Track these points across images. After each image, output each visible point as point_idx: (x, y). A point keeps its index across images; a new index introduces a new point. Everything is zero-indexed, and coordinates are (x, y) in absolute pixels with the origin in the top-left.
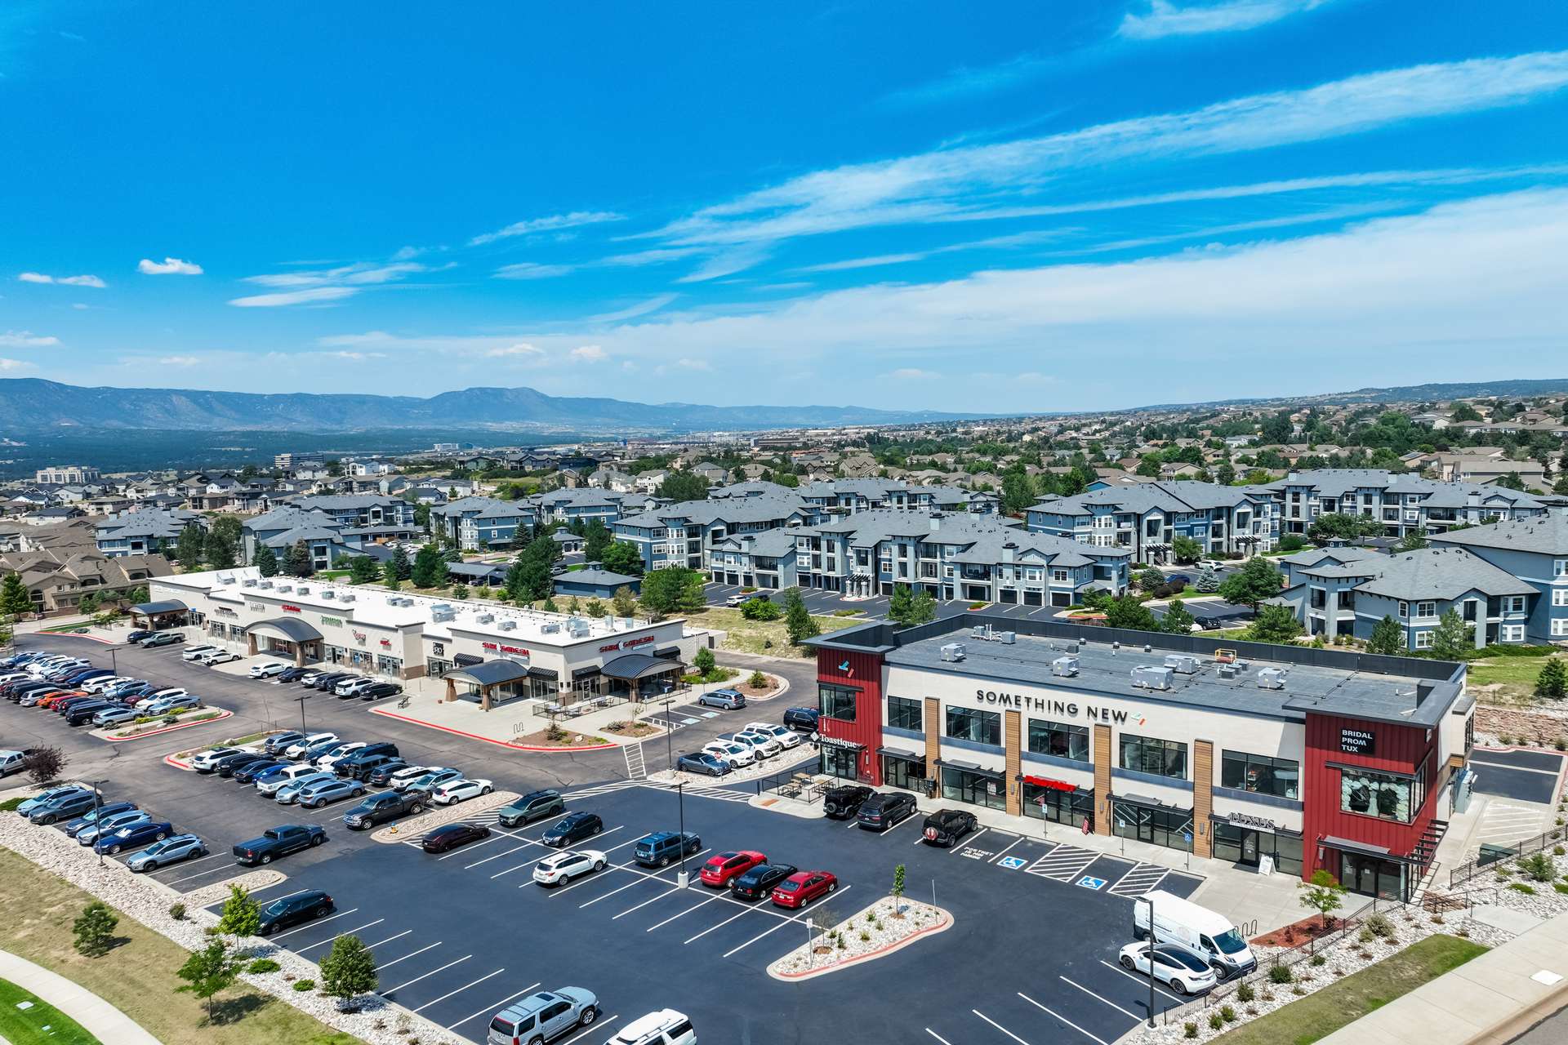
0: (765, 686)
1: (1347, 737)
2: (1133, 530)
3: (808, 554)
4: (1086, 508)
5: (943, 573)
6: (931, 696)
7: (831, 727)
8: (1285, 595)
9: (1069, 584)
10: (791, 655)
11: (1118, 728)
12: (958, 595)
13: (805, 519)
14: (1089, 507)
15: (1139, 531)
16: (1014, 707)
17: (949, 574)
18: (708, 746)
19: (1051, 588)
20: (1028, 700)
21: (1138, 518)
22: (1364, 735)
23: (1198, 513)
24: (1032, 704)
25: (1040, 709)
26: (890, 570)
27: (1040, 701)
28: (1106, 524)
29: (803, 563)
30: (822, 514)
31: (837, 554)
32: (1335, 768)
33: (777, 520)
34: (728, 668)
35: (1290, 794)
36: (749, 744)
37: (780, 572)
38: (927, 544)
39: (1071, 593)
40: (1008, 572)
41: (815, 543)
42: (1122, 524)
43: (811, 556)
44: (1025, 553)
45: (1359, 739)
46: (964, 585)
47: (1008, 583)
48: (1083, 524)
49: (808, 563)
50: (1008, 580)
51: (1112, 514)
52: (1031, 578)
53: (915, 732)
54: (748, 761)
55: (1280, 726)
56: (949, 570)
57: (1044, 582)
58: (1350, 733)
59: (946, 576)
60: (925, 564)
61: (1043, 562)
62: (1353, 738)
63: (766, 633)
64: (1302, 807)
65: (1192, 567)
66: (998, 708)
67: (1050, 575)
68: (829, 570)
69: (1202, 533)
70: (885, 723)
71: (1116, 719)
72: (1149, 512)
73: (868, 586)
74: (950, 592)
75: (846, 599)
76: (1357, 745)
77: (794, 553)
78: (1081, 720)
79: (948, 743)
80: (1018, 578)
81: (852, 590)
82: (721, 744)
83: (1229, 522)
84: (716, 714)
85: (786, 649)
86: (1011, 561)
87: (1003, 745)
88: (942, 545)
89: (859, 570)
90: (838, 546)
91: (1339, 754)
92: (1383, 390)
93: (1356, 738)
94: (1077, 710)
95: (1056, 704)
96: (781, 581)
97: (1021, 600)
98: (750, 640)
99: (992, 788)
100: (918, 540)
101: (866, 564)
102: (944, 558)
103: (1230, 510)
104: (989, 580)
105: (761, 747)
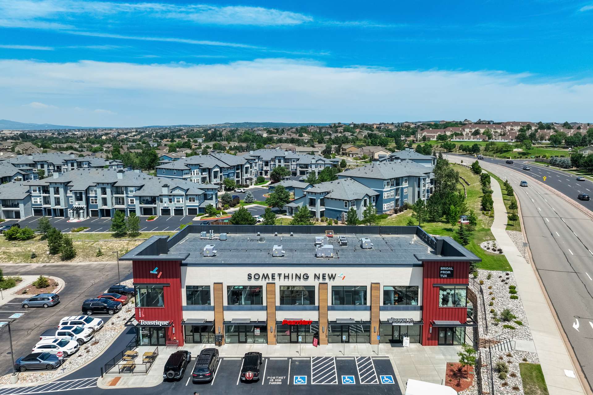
0: (48, 286)
1: (443, 270)
2: (207, 176)
3: (40, 196)
4: (187, 166)
5: (127, 202)
6: (216, 282)
7: (145, 314)
8: (295, 202)
9: (196, 203)
10: (52, 261)
11: (331, 283)
12: (138, 213)
13: (24, 176)
14: (188, 166)
15: (210, 176)
16: (271, 281)
17: (131, 203)
18: (38, 345)
19: (187, 206)
20: (280, 275)
21: (209, 170)
22: (450, 269)
23: (231, 167)
24: (282, 277)
25: (286, 280)
26: (96, 202)
27: (287, 275)
28: (197, 173)
29: (37, 202)
30: (34, 173)
31: (61, 195)
32: (437, 287)
33: (5, 178)
34: (12, 277)
35: (414, 303)
36: (70, 335)
37: (21, 208)
38: (117, 187)
39: (197, 208)
40: (165, 199)
41: (45, 190)
42: (203, 173)
43: (42, 198)
44: (174, 189)
45: (447, 271)
46: (141, 208)
47: (166, 205)
48: (186, 174)
49: (40, 202)
50: (166, 203)
51: (199, 169)
52: (177, 202)
53: (206, 306)
54: (76, 349)
55: (410, 270)
56: (131, 200)
57: (184, 204)
58: (444, 268)
59: (130, 204)
60: (116, 198)
61: (183, 193)
62: (445, 270)
63: (29, 249)
64: (421, 308)
65: (233, 192)
66: (262, 283)
67: (187, 199)
68: (56, 205)
69: (232, 177)
70: (184, 303)
71: (330, 279)
72: (214, 168)
73: (83, 212)
74: (133, 211)
75: (70, 221)
76: (447, 274)
77: (30, 196)
78: (311, 282)
79: (228, 309)
80: (171, 202)
81: (73, 215)
82: (47, 340)
83: (241, 171)
84: (21, 314)
85: (48, 257)
86: (167, 194)
87: (265, 304)
88: (126, 187)
89: (77, 203)
90: (61, 190)
91: (439, 279)
92: (232, 124)
93: (446, 270)
94: (308, 277)
95: (296, 275)
96: (22, 214)
97: (172, 213)
98: (18, 254)
99: (257, 332)
100: (113, 185)
101: (81, 200)
102: (128, 194)
103: (242, 166)
104: (156, 204)
105: (81, 336)
